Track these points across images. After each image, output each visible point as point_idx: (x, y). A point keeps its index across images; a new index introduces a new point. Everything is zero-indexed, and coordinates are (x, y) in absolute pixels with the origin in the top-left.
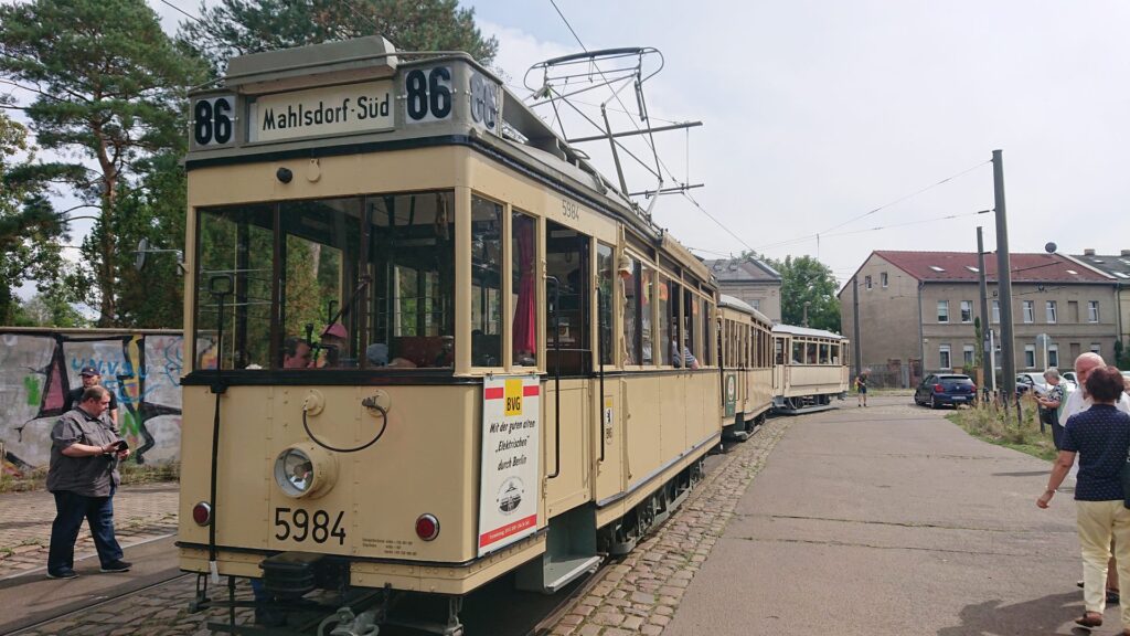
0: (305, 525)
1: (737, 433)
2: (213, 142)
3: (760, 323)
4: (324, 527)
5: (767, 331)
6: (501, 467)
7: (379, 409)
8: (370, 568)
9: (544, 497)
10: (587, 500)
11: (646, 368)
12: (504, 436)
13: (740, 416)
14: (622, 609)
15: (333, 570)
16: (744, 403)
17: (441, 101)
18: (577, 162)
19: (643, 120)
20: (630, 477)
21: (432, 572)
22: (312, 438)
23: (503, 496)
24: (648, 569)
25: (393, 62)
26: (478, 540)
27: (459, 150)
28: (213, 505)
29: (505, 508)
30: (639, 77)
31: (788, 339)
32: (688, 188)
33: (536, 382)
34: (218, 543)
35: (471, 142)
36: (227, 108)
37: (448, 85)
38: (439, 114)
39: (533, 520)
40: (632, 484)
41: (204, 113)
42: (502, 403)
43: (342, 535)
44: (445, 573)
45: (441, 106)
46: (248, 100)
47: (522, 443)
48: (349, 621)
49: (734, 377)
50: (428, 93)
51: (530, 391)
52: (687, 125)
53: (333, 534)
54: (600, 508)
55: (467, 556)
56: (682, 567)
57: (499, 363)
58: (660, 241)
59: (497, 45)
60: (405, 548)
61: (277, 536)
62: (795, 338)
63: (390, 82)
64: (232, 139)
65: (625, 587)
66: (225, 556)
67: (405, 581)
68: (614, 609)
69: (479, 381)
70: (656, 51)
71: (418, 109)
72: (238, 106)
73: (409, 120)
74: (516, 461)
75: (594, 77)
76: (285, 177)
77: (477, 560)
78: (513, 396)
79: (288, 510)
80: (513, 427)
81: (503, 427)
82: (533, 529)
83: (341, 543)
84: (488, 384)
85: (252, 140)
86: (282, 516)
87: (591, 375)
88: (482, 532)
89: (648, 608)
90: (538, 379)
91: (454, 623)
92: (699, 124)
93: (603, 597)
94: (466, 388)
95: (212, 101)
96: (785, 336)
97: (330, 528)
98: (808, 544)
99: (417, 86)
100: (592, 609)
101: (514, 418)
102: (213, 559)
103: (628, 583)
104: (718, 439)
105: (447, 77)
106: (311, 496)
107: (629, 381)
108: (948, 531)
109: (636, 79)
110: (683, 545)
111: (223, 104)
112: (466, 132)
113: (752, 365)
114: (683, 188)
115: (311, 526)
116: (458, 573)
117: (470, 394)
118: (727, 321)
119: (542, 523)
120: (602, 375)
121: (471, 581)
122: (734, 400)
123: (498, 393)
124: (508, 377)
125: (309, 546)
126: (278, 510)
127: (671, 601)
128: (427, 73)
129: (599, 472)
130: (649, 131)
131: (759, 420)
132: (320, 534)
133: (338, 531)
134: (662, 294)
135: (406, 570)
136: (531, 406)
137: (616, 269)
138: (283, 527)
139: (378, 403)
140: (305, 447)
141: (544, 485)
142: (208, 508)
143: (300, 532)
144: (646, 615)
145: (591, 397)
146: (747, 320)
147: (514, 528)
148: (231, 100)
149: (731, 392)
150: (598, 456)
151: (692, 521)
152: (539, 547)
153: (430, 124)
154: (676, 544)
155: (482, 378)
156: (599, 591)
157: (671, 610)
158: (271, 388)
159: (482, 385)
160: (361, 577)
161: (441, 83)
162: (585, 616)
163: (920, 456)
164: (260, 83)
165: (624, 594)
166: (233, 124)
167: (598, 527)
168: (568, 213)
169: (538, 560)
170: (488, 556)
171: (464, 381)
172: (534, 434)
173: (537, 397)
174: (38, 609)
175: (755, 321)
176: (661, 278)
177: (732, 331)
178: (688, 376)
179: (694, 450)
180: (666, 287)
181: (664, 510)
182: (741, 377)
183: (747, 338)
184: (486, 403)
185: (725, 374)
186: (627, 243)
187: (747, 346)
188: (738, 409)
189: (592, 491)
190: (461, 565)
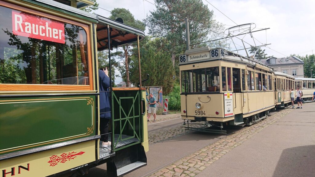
0: (199, 113)
1: (282, 107)
2: (183, 61)
3: (290, 78)
4: (202, 113)
5: (293, 80)
6: (227, 105)
7: (209, 97)
8: (209, 118)
9: (234, 111)
10: (241, 113)
11: (252, 91)
12: (227, 101)
13: (282, 102)
15: (204, 119)
16: (284, 99)
17: (217, 54)
18: (237, 56)
19: (252, 38)
20: (250, 110)
21: (218, 119)
23: (228, 110)
24: (254, 128)
27: (219, 61)
28: (186, 110)
30: (250, 29)
31: (301, 82)
32: (267, 45)
33: (232, 93)
34: (187, 115)
35: (221, 60)
36: (185, 57)
37: (218, 52)
38: (216, 56)
39: (232, 114)
40: (250, 112)
41: (181, 58)
42: (227, 96)
43: (205, 114)
44: (220, 119)
46: (188, 55)
49: (280, 93)
50: (215, 53)
51: (231, 95)
52: (266, 29)
54: (244, 114)
56: (262, 128)
57: (226, 91)
58: (255, 66)
60: (214, 116)
61: (196, 114)
62: (303, 81)
63: (209, 52)
64: (186, 61)
65: (249, 130)
66: (188, 117)
67: (214, 120)
68: (247, 132)
69: (223, 93)
70: (254, 23)
71: (213, 55)
73: (212, 57)
74: (229, 105)
75: (240, 30)
76: (194, 66)
80: (229, 100)
84: (225, 94)
85: (188, 61)
86: (196, 112)
87: (241, 92)
88: (225, 114)
91: (222, 126)
92: (269, 28)
95: (183, 56)
97: (203, 113)
99: (213, 52)
104: (274, 107)
105: (217, 51)
106: (200, 109)
107: (249, 93)
111: (184, 56)
112: (220, 58)
113: (287, 89)
114: (265, 45)
116: (222, 119)
117: (222, 95)
118: (278, 79)
119: (234, 115)
120: (243, 92)
121: (224, 120)
122: (281, 98)
124: (227, 93)
125: (200, 116)
128: (214, 51)
129: (243, 108)
132: (202, 114)
134: (256, 75)
135: (214, 119)
136: (231, 97)
137: (245, 73)
140: (200, 102)
141: (234, 109)
143: (199, 114)
144: (253, 132)
145: (241, 96)
146: (285, 78)
147: (229, 114)
148: (185, 56)
149: (279, 96)
150: (243, 106)
152: (233, 118)
153: (215, 58)
157: (258, 132)
160: (208, 119)
161: (217, 52)
166: (186, 59)
167: (243, 118)
168: (236, 66)
169: (233, 120)
170: (226, 117)
171: (221, 93)
172: (232, 101)
175: (287, 78)
176: (256, 73)
177: (280, 81)
178: (264, 92)
179: (266, 108)
180: (257, 74)
181: (258, 119)
182: (283, 93)
183: (284, 83)
184: (225, 96)
185: (278, 92)
186: (248, 68)
187: (285, 84)
188: (282, 101)
189: (242, 111)
190: (222, 118)
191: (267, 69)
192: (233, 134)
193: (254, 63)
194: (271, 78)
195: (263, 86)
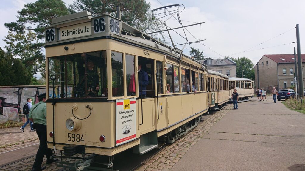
1: (216, 109)
2: (50, 40)
3: (224, 78)
4: (79, 138)
5: (227, 80)
6: (123, 123)
7: (90, 108)
8: (89, 149)
9: (138, 130)
10: (155, 130)
11: (175, 93)
12: (123, 115)
13: (217, 104)
14: (166, 158)
15: (81, 149)
16: (218, 100)
18: (151, 39)
19: (180, 24)
20: (169, 123)
21: (104, 150)
22: (74, 116)
23: (124, 130)
24: (178, 147)
25: (90, 17)
26: (116, 142)
27: (107, 40)
28: (54, 132)
29: (125, 133)
31: (235, 82)
32: (201, 41)
33: (135, 100)
34: (55, 142)
35: (110, 37)
36: (53, 32)
37: (104, 23)
38: (102, 30)
39: (135, 136)
40: (169, 125)
41: (48, 33)
42: (123, 106)
43: (83, 140)
44: (107, 150)
45: (102, 28)
46: (58, 29)
47: (130, 116)
48: (82, 162)
49: (214, 93)
50: (99, 25)
51: (132, 102)
52: (200, 23)
53: (81, 140)
54: (158, 132)
55: (113, 146)
56: (187, 147)
58: (180, 59)
59: (150, 5)
60: (97, 144)
61: (68, 140)
62: (237, 81)
63: (90, 23)
64: (55, 40)
65: (169, 152)
66: (57, 145)
67: (98, 152)
68: (164, 158)
69: (115, 101)
70: (183, 5)
71: (97, 29)
72: (55, 31)
73: (95, 32)
74: (128, 121)
75: (166, 13)
76: (67, 49)
77: (115, 147)
78: (126, 104)
79: (71, 134)
80: (126, 112)
81: (123, 112)
82: (135, 138)
83: (83, 142)
84: (117, 101)
85: (59, 39)
86: (70, 135)
87: (155, 97)
88: (117, 140)
89: (173, 158)
90: (135, 99)
91: (111, 163)
92: (204, 23)
93: (162, 155)
94: (111, 103)
95: (50, 30)
96: (234, 81)
97: (80, 138)
98: (225, 140)
99: (96, 23)
100: (158, 158)
101: (127, 110)
102: (54, 146)
103: (171, 151)
104: (207, 111)
105: (103, 21)
106: (75, 130)
107: (168, 98)
108: (268, 137)
109: (177, 13)
110: (190, 141)
111: (52, 31)
112: (109, 35)
113: (221, 90)
114: (200, 41)
115: (76, 138)
116: (110, 150)
117: (112, 104)
118: (212, 78)
119: (138, 137)
120: (158, 97)
121: (114, 153)
122: (214, 100)
123: (121, 104)
124: (126, 99)
125: (75, 143)
126: (68, 134)
127: (181, 156)
128: (98, 20)
129: (158, 122)
130: (183, 27)
131: (224, 105)
132: (78, 140)
133: (82, 139)
135: (98, 149)
136: (133, 107)
137: (163, 68)
138: (69, 138)
139: (90, 107)
140: (72, 118)
141: (138, 127)
142: (53, 133)
143: (73, 139)
144: (172, 160)
145: (155, 102)
146: (219, 77)
147: (128, 138)
148: (54, 29)
149: (213, 98)
150: (157, 118)
151: (195, 134)
152: (138, 143)
153: (100, 33)
154: (188, 140)
155: (116, 100)
156: (162, 153)
157: (180, 158)
158: (66, 103)
159: (116, 102)
160: (88, 151)
161: (102, 22)
162: (155, 160)
163: (269, 114)
164: (60, 25)
165: (169, 154)
166: (55, 36)
167: (158, 137)
168: (145, 54)
169: (137, 146)
170: (119, 146)
171: (111, 101)
172: (134, 114)
173: (135, 104)
174: (25, 156)
175: (222, 77)
176: (182, 68)
177: (214, 81)
178: (193, 95)
179: (196, 114)
180: (184, 71)
181: (185, 131)
182: (217, 93)
183: (219, 82)
184: (117, 106)
185: (211, 93)
186: (167, 60)
187: (219, 84)
188: (216, 102)
189: (156, 127)
190: (111, 148)
191: (198, 66)
192: (141, 165)
193: (179, 55)
194: (204, 77)
195: (192, 86)
